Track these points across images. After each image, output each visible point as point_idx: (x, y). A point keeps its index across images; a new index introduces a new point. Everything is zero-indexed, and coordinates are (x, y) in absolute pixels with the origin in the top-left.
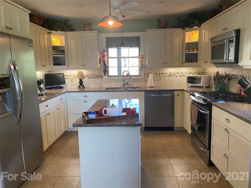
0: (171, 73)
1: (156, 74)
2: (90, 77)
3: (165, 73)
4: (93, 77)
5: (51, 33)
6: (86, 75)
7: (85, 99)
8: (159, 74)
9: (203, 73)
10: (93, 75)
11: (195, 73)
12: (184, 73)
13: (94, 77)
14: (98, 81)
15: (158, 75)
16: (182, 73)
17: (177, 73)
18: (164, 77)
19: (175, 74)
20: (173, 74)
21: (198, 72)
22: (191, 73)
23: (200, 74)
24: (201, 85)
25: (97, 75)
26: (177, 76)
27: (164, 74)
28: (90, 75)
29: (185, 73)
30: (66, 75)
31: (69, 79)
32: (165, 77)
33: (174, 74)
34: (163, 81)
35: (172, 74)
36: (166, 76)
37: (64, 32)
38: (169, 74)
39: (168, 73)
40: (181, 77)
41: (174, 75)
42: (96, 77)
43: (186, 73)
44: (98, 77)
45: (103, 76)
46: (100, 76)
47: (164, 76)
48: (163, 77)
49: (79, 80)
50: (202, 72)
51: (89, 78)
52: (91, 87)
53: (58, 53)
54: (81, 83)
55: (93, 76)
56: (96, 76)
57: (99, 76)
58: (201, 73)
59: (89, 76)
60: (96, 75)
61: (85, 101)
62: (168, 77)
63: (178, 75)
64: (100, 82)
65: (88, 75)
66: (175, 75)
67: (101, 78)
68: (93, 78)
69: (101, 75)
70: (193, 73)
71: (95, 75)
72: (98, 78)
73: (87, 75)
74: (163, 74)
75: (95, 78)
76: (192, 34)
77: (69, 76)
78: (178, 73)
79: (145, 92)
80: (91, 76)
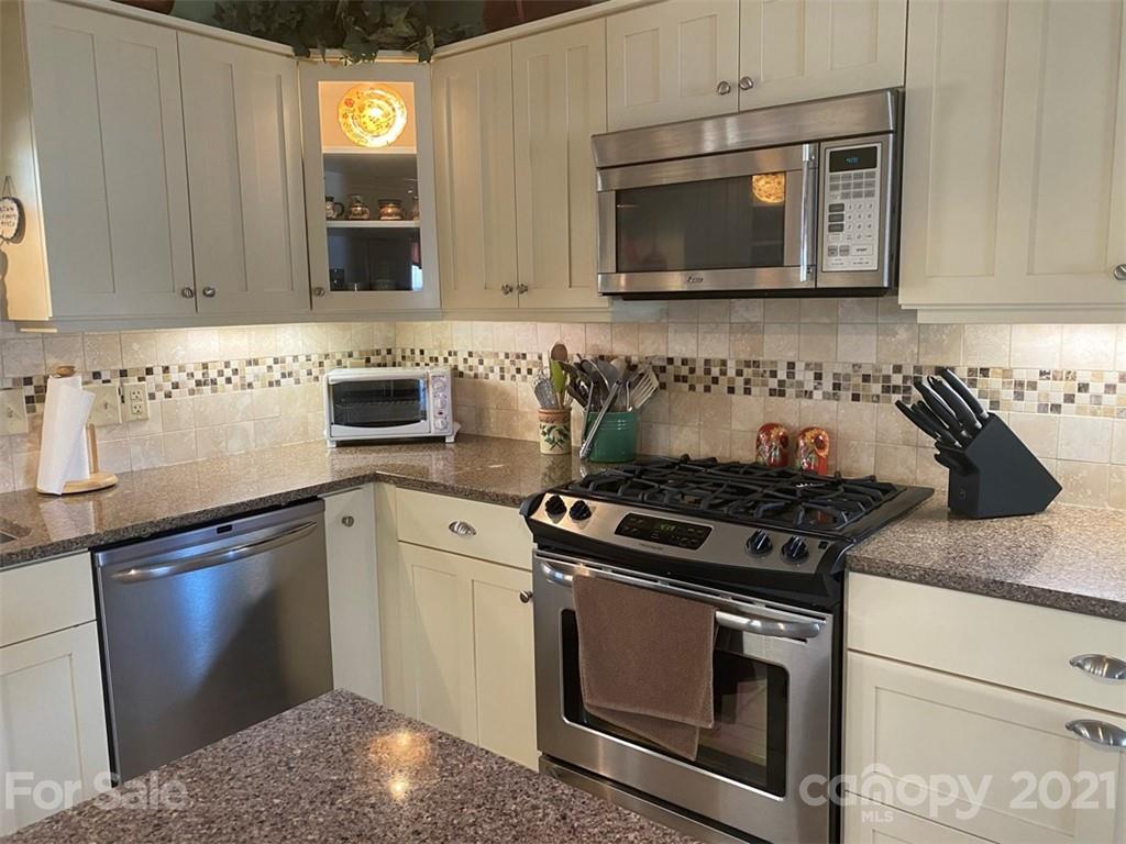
0: (205, 366)
1: (96, 375)
3: (166, 369)
8: (123, 373)
9: (389, 357)
11: (350, 355)
12: (289, 360)
15: (116, 382)
16: (276, 361)
17: (249, 363)
18: (160, 395)
19: (235, 372)
20: (221, 373)
21: (361, 353)
22: (327, 356)
23: (374, 359)
24: (432, 425)
26: (250, 385)
27: (158, 370)
29: (295, 358)
32: (168, 395)
33: (228, 372)
34: (154, 427)
35: (213, 374)
36: (176, 386)
38: (199, 376)
39: (190, 368)
40: (275, 388)
41: (229, 381)
43: (302, 359)
47: (158, 387)
48: (152, 396)
50: (384, 352)
58: (378, 352)
62: (192, 392)
63: (257, 376)
66: (235, 379)
70: (338, 356)
74: (149, 371)
76: (349, 103)
78: (256, 363)
79: (94, 550)
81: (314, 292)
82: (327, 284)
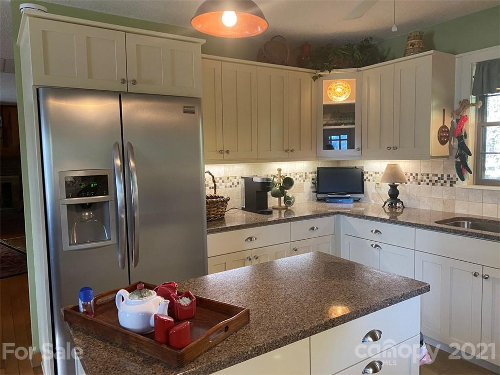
2: (422, 181)
4: (428, 181)
5: (320, 76)
6: (411, 174)
7: (376, 237)
10: (430, 175)
13: (430, 181)
14: (440, 192)
25: (439, 176)
28: (422, 174)
30: (367, 173)
31: (374, 181)
42: (436, 181)
44: (442, 182)
45: (457, 179)
46: (448, 179)
51: (419, 184)
52: (422, 207)
53: (340, 122)
54: (394, 193)
55: (428, 178)
56: (436, 178)
57: (445, 179)
59: (419, 177)
60: (437, 175)
61: (376, 246)
64: (445, 197)
65: (417, 174)
67: (451, 186)
68: (428, 184)
69: (451, 176)
71: (433, 175)
72: (442, 185)
73: (414, 175)
75: (433, 184)
77: (374, 175)
80: (425, 178)
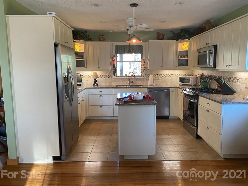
0: (166, 74)
1: (155, 75)
2: (102, 77)
3: (162, 75)
4: (104, 77)
5: (75, 41)
6: (99, 75)
7: (101, 94)
8: (158, 75)
9: (192, 75)
10: (105, 75)
11: (186, 74)
12: (177, 74)
13: (105, 77)
14: (108, 80)
15: (157, 76)
16: (175, 74)
17: (171, 74)
18: (161, 77)
19: (170, 75)
20: (168, 75)
21: (187, 74)
22: (182, 74)
23: (189, 75)
24: (190, 83)
25: (108, 75)
26: (171, 77)
27: (161, 75)
28: (102, 75)
29: (178, 74)
30: (82, 75)
31: (85, 78)
32: (162, 77)
33: (169, 75)
34: (160, 80)
35: (167, 75)
36: (163, 76)
37: (84, 41)
38: (165, 75)
39: (164, 75)
40: (174, 77)
41: (169, 76)
42: (107, 77)
43: (179, 74)
44: (109, 77)
45: (113, 76)
46: (110, 76)
47: (161, 76)
48: (160, 77)
49: (94, 79)
50: (191, 74)
51: (102, 78)
52: (103, 85)
53: (79, 58)
54: (95, 81)
55: (104, 76)
56: (107, 76)
57: (109, 76)
58: (190, 74)
59: (102, 76)
60: (107, 75)
61: (101, 96)
62: (164, 77)
63: (172, 76)
64: (110, 81)
65: (101, 75)
66: (170, 76)
67: (111, 78)
68: (104, 78)
69: (111, 75)
70: (184, 74)
71: (106, 75)
72: (108, 78)
73: (100, 75)
74: (160, 75)
75: (106, 78)
76: (184, 44)
77: (85, 76)
78: (172, 74)
79: (147, 88)
80: (103, 76)
81: (176, 66)
82: (178, 66)
